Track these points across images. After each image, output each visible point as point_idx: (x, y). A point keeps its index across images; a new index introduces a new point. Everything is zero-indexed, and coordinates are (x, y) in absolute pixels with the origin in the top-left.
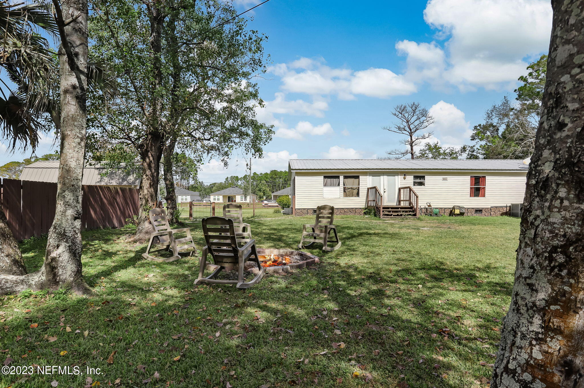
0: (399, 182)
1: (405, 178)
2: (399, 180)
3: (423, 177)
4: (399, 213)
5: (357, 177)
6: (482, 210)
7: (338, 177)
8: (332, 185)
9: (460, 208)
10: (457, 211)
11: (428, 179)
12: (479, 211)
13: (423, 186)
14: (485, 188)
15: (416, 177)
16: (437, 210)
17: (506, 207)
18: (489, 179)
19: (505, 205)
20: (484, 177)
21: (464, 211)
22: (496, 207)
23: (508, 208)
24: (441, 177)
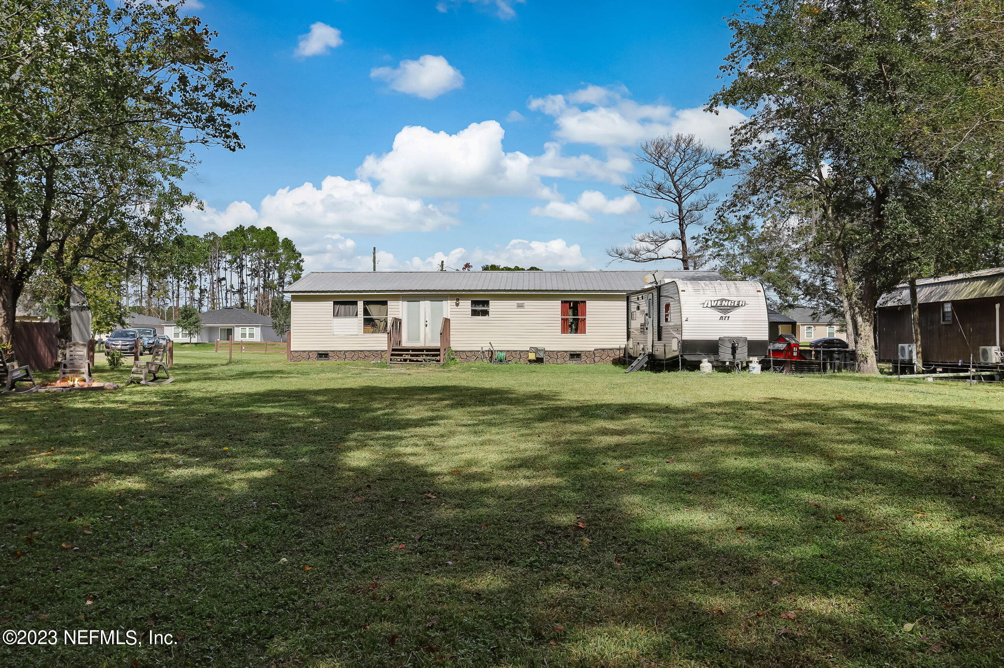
0: (449, 310)
1: (457, 305)
2: (449, 307)
3: (486, 303)
4: (419, 359)
5: (385, 303)
6: (580, 355)
7: (355, 303)
8: (346, 315)
9: (536, 350)
10: (532, 356)
11: (494, 306)
12: (575, 356)
13: (486, 317)
14: (585, 319)
15: (474, 303)
16: (504, 354)
17: (619, 349)
18: (591, 305)
19: (618, 347)
20: (585, 302)
21: (541, 355)
22: (603, 350)
23: (622, 352)
24: (514, 303)
